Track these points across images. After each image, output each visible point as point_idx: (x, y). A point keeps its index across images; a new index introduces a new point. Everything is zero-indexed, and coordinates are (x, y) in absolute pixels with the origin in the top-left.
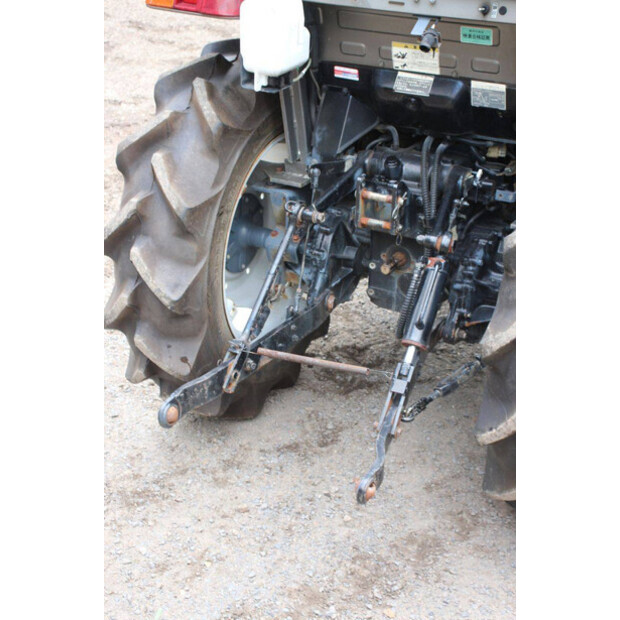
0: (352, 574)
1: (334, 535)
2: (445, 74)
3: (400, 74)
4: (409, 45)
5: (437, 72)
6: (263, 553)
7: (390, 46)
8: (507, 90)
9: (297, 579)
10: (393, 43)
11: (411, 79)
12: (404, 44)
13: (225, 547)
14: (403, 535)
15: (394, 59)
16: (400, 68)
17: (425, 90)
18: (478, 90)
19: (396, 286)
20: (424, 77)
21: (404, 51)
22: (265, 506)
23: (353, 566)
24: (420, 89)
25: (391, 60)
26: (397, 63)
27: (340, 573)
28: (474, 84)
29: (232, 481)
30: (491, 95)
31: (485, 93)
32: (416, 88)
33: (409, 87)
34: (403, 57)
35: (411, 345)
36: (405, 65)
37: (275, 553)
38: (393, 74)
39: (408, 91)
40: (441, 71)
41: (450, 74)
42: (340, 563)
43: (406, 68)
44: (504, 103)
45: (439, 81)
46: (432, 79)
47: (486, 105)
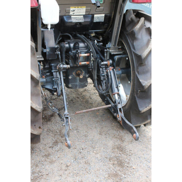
0: (114, 164)
1: (97, 158)
2: (87, 14)
3: (72, 16)
4: (76, 7)
5: (84, 14)
6: (89, 173)
7: (70, 8)
8: (105, 16)
9: (105, 174)
10: (71, 7)
11: (76, 17)
12: (75, 7)
13: (77, 178)
14: (111, 148)
15: (71, 12)
16: (72, 15)
17: (82, 20)
18: (96, 17)
19: (78, 81)
20: (80, 16)
21: (74, 9)
22: (73, 161)
23: (111, 162)
24: (80, 20)
25: (70, 12)
26: (71, 13)
27: (111, 166)
28: (95, 16)
29: (54, 160)
30: (100, 18)
31: (98, 18)
32: (79, 20)
33: (77, 20)
34: (74, 11)
35: (115, 94)
36: (74, 13)
37: (91, 171)
38: (70, 17)
39: (77, 21)
40: (85, 13)
41: (88, 14)
42: (108, 163)
43: (74, 14)
44: (103, 19)
45: (85, 16)
46: (82, 16)
47: (98, 21)
